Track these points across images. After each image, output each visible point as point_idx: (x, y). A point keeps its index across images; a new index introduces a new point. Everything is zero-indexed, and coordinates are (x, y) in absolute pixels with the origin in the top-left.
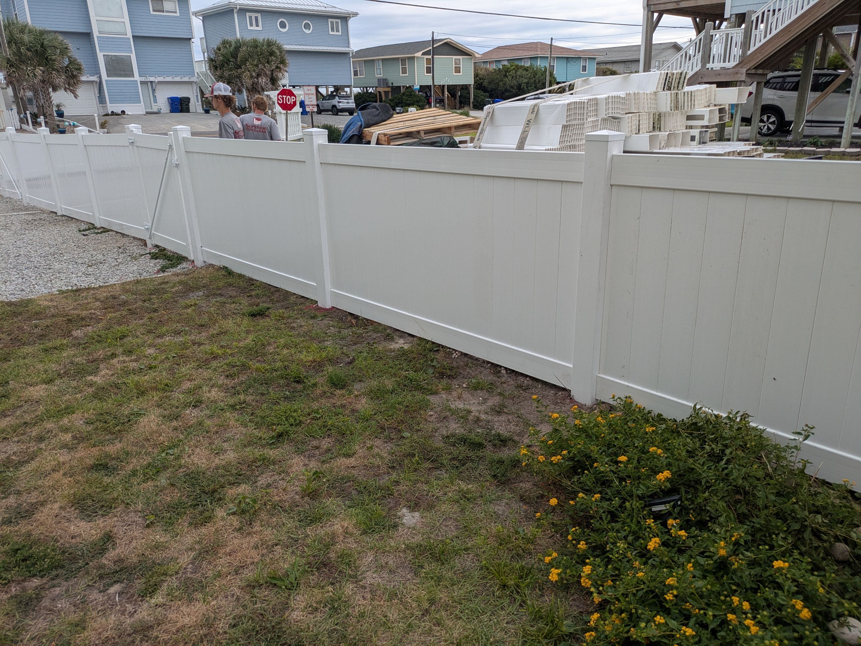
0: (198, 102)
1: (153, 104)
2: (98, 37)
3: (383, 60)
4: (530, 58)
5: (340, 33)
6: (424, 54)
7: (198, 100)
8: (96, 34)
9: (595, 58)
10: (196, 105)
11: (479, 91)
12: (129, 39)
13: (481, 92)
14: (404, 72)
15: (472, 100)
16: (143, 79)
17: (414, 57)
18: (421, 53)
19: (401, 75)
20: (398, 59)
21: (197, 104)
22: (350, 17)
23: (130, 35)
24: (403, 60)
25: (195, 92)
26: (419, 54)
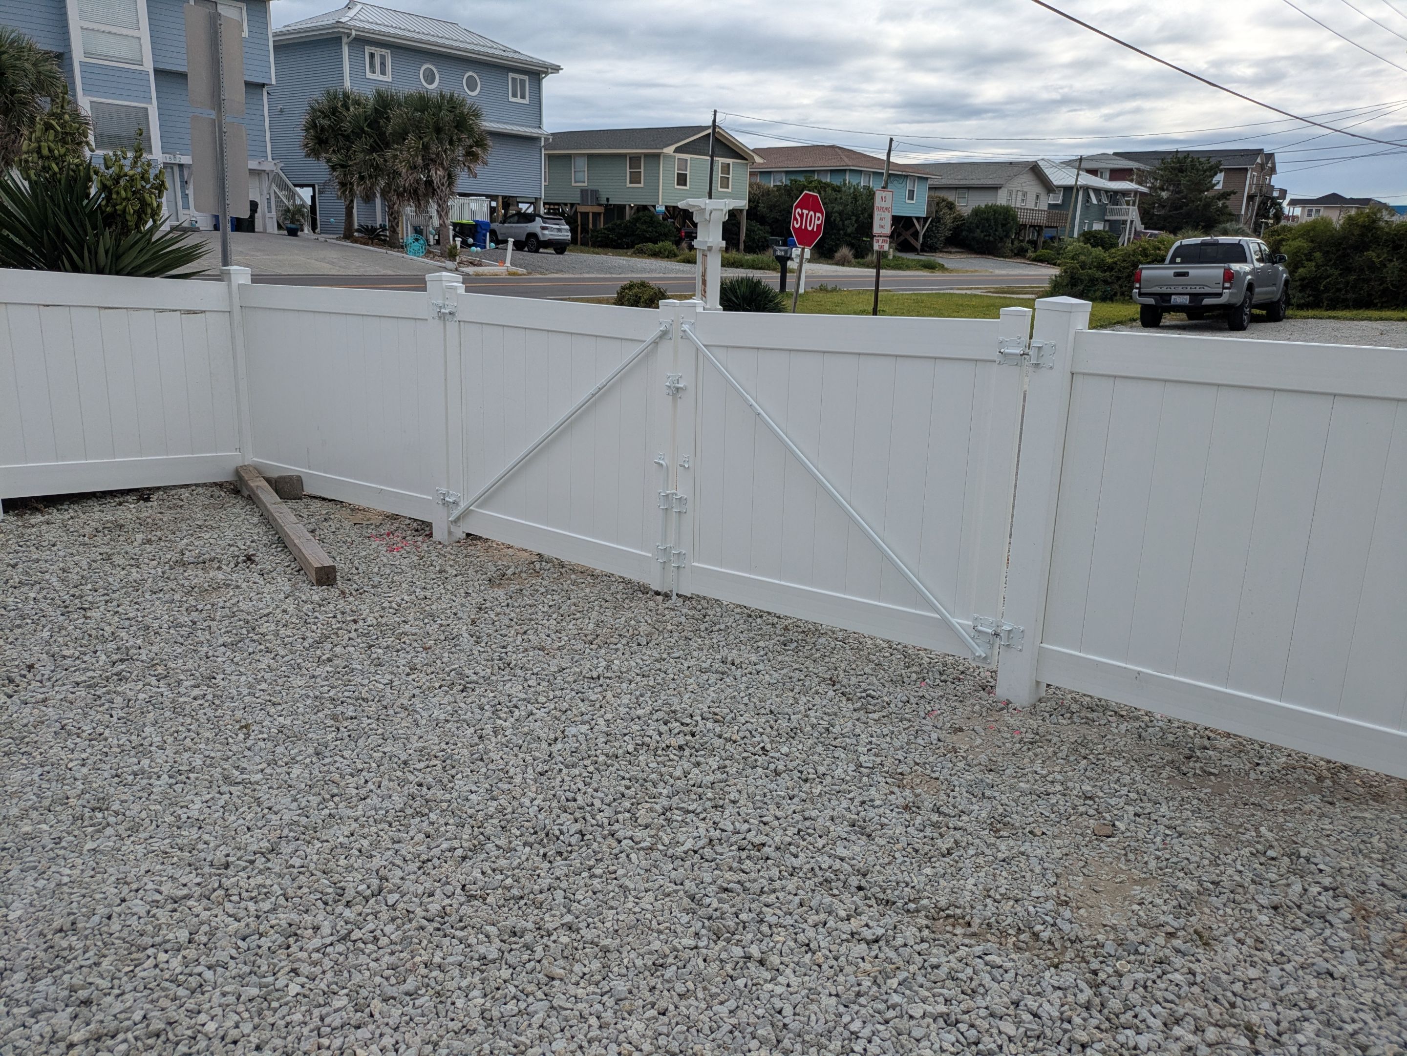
0: (270, 212)
1: (181, 211)
2: (82, 64)
3: (590, 157)
4: (831, 171)
5: (526, 101)
6: (677, 150)
7: (269, 207)
8: (77, 56)
9: (927, 179)
10: (268, 219)
11: (753, 223)
12: (147, 73)
13: (756, 226)
14: (635, 178)
15: (743, 236)
16: (168, 158)
17: (658, 156)
18: (673, 147)
19: (628, 185)
20: (624, 156)
21: (268, 215)
22: (547, 73)
23: (149, 66)
24: (635, 160)
25: (265, 192)
26: (670, 150)
